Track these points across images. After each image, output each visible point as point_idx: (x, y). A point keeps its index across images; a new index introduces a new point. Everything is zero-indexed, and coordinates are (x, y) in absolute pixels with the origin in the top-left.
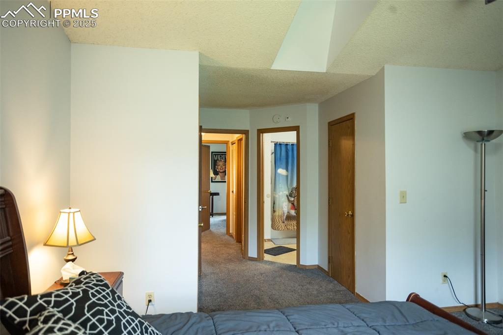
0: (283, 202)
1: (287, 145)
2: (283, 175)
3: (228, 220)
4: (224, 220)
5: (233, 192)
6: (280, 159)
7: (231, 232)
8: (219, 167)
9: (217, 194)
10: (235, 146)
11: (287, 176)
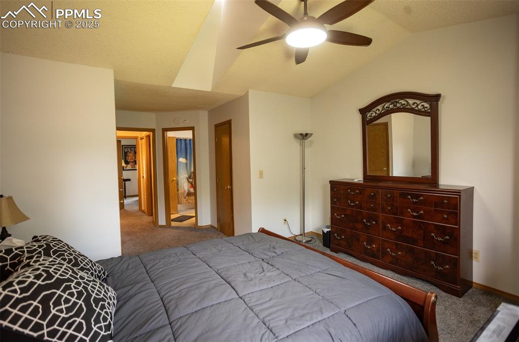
0: (184, 183)
1: (185, 140)
2: (183, 163)
3: (140, 201)
4: (137, 201)
5: (143, 177)
6: (181, 150)
7: (143, 209)
8: (130, 158)
9: (129, 180)
10: (144, 141)
11: (187, 164)
